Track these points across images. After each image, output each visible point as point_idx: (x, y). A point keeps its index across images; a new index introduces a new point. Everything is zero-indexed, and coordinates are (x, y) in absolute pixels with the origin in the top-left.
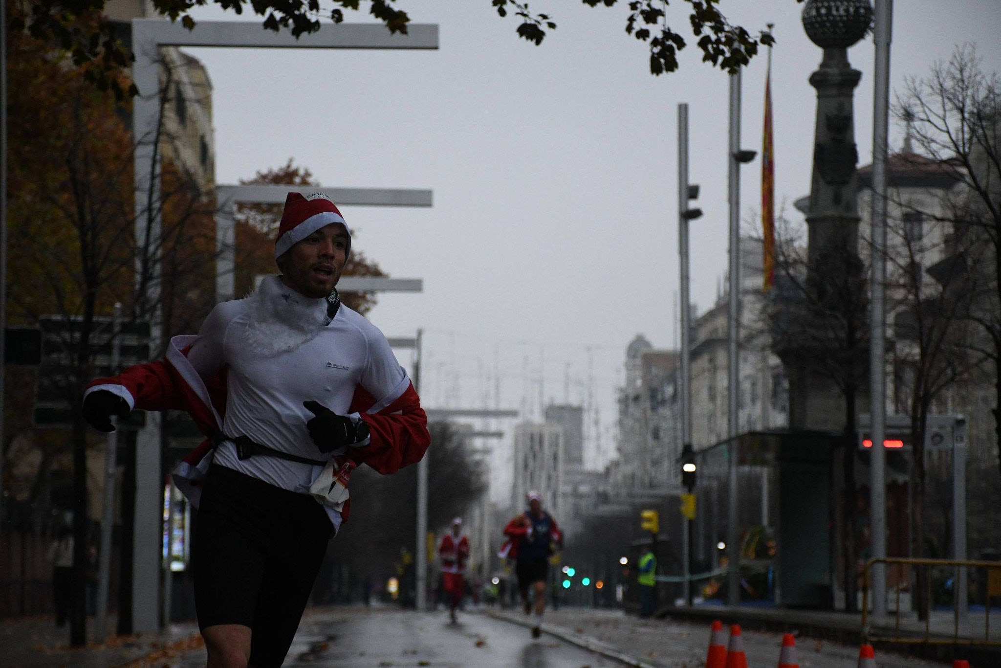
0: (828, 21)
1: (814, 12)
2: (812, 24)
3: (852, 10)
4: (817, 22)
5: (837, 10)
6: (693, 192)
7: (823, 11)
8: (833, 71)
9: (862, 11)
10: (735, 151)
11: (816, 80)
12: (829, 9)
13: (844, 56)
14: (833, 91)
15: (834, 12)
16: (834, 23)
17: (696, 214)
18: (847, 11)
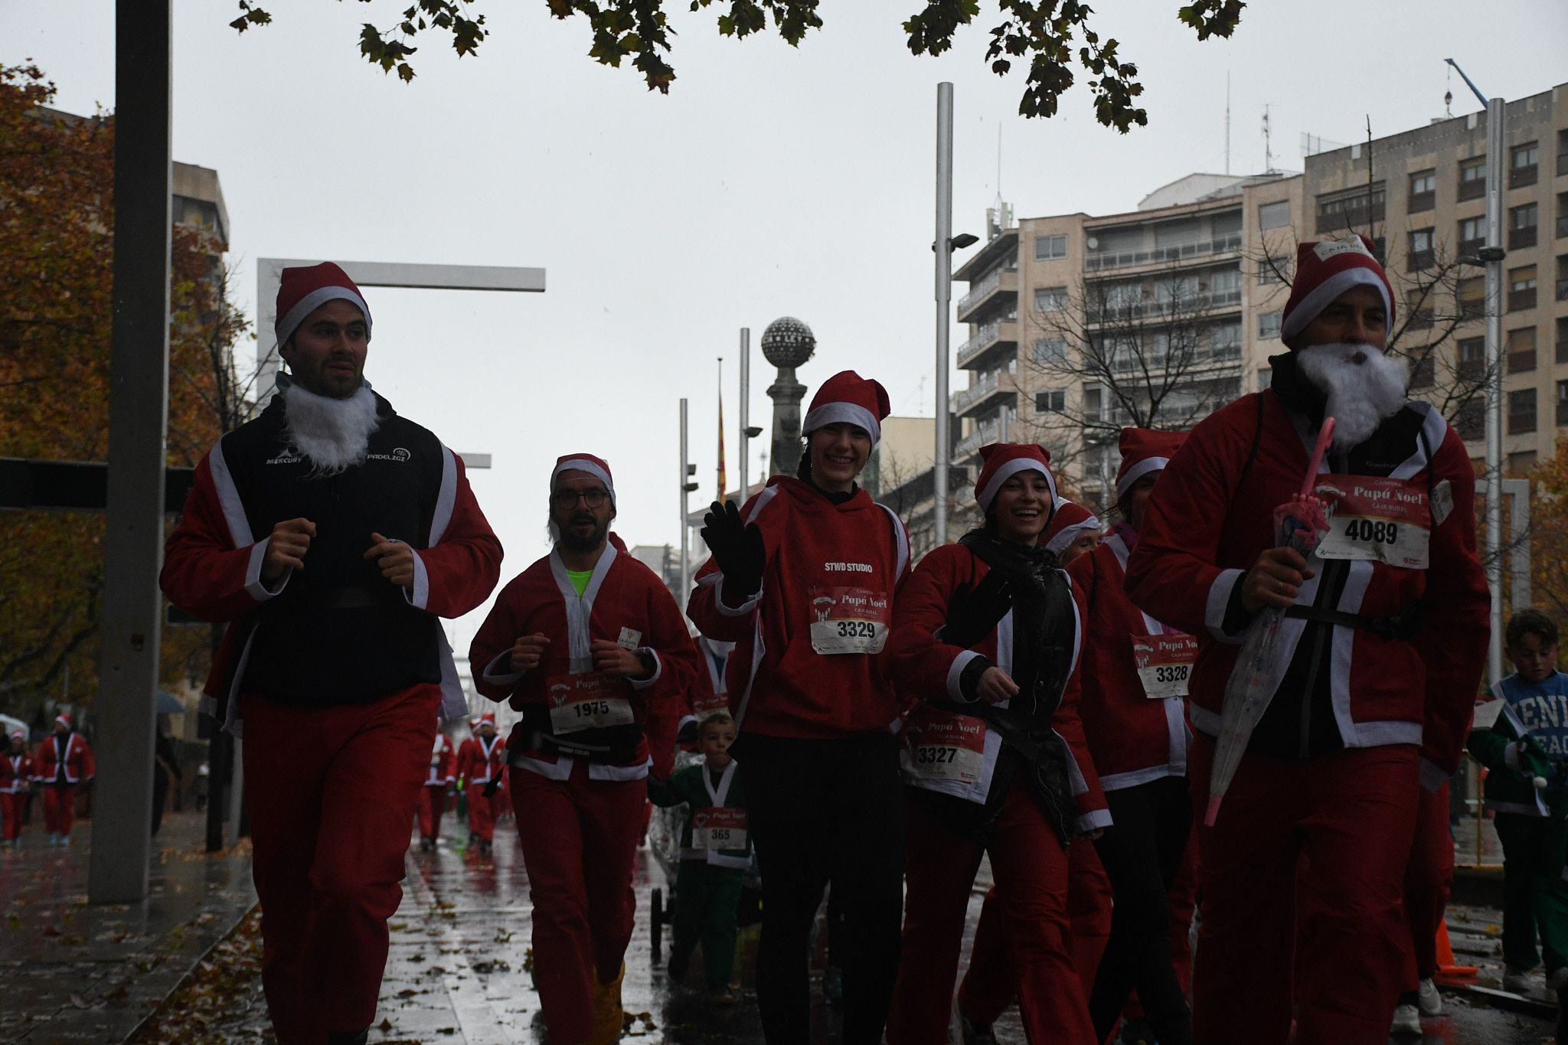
0: (782, 346)
1: (771, 340)
2: (770, 348)
3: (800, 339)
4: (773, 347)
5: (789, 338)
6: (692, 470)
7: (778, 339)
8: (786, 383)
9: (807, 340)
10: (745, 427)
11: (772, 392)
12: (783, 337)
13: (793, 374)
14: (787, 401)
15: (786, 340)
16: (787, 348)
17: (694, 487)
18: (796, 339)
